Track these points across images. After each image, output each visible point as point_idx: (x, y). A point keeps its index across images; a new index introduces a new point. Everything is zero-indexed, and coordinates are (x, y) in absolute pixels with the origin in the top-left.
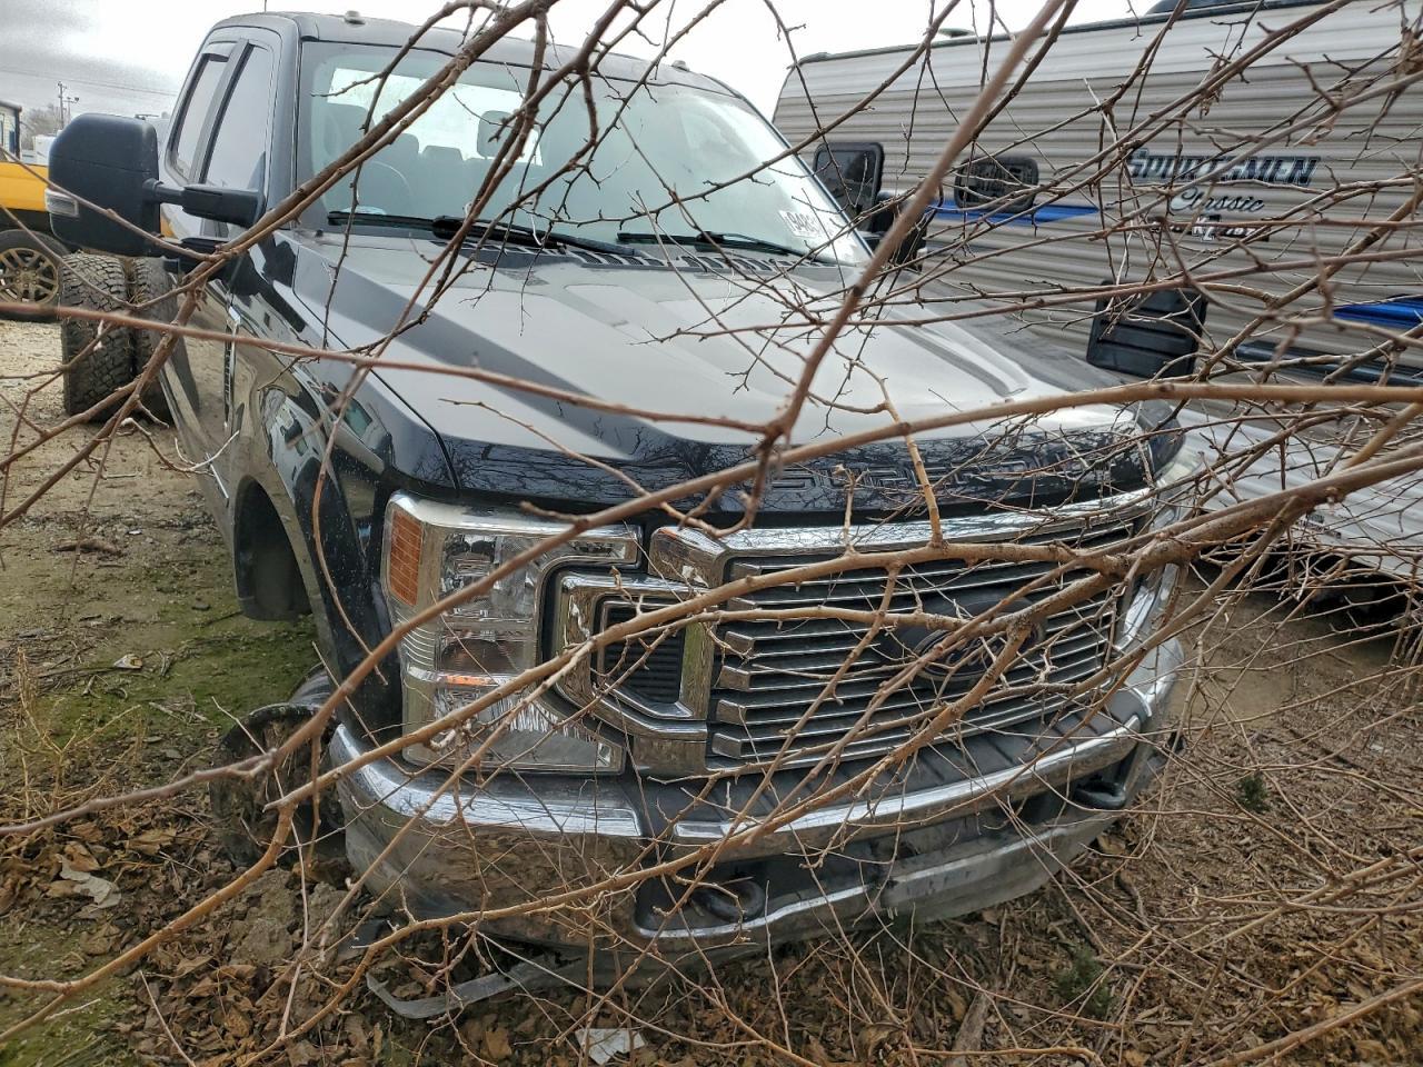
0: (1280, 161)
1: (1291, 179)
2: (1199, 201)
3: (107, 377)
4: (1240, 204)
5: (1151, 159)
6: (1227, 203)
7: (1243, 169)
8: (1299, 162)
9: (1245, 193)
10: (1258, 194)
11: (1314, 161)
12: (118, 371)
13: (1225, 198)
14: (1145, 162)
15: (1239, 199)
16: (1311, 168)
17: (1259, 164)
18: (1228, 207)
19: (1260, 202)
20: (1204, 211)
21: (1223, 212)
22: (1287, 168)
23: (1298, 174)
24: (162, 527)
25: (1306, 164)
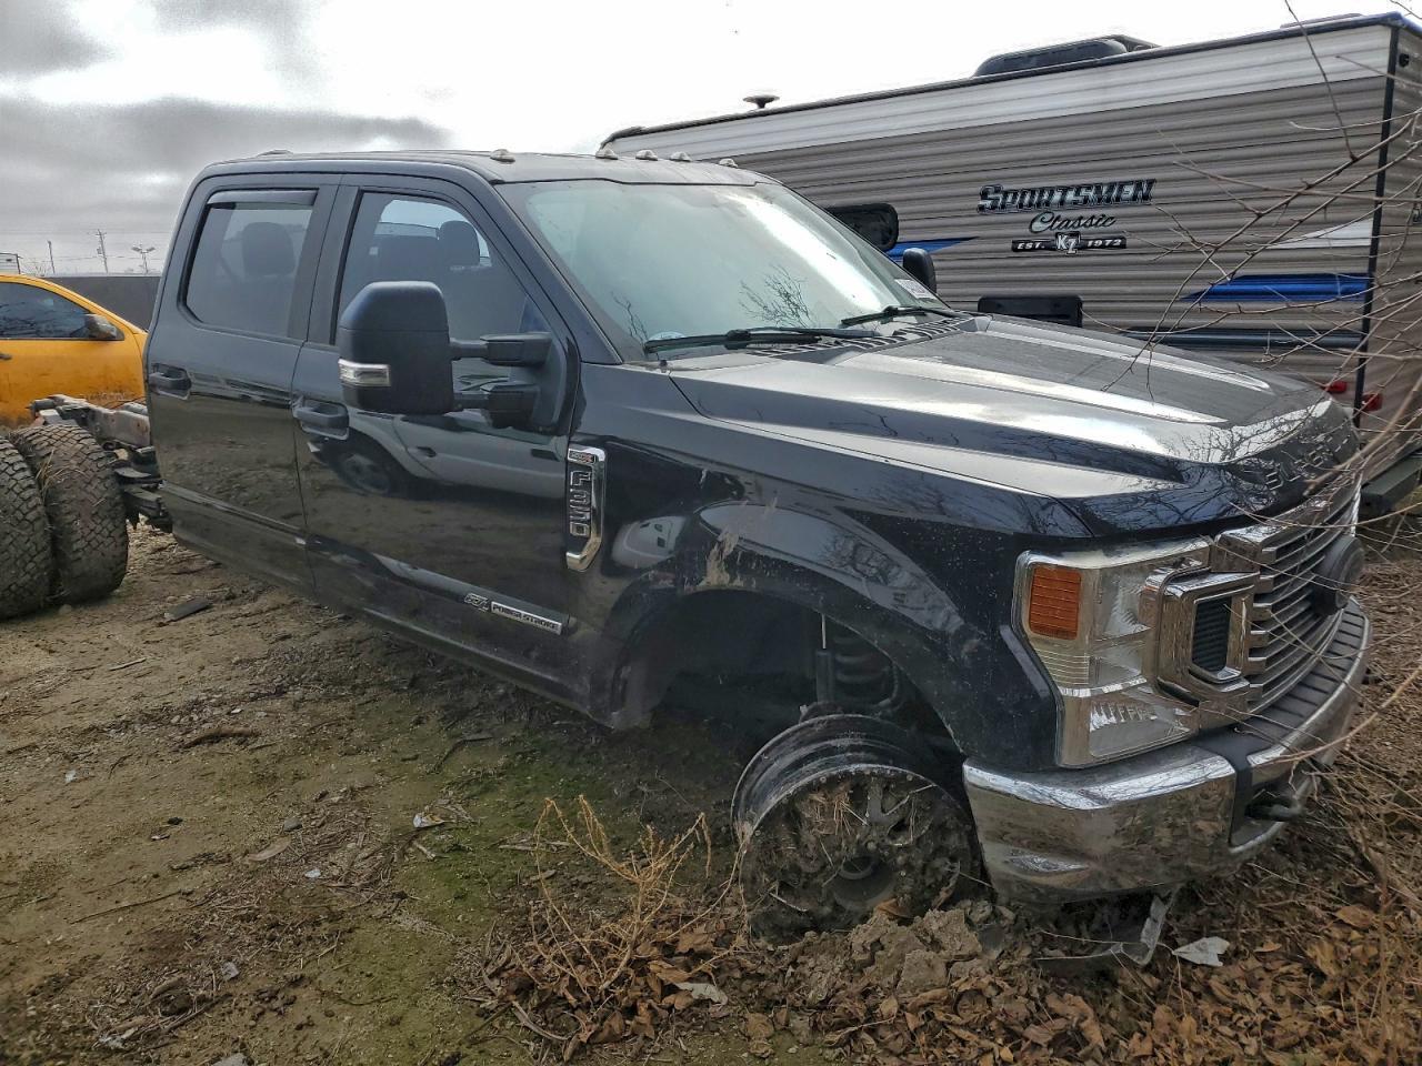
0: (1122, 185)
1: (1135, 198)
2: (1058, 223)
3: (31, 565)
4: (1095, 221)
5: (1006, 194)
6: (1083, 222)
7: (1091, 194)
8: (1139, 184)
9: (1098, 213)
10: (1109, 212)
11: (1151, 183)
12: (41, 556)
13: (1081, 218)
14: (1000, 196)
15: (1093, 217)
16: (1149, 188)
17: (1104, 190)
18: (1084, 225)
19: (1112, 218)
20: (1063, 230)
21: (1081, 229)
22: (1130, 190)
23: (1140, 194)
24: (253, 699)
25: (1145, 186)
